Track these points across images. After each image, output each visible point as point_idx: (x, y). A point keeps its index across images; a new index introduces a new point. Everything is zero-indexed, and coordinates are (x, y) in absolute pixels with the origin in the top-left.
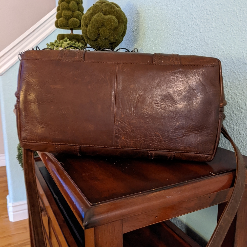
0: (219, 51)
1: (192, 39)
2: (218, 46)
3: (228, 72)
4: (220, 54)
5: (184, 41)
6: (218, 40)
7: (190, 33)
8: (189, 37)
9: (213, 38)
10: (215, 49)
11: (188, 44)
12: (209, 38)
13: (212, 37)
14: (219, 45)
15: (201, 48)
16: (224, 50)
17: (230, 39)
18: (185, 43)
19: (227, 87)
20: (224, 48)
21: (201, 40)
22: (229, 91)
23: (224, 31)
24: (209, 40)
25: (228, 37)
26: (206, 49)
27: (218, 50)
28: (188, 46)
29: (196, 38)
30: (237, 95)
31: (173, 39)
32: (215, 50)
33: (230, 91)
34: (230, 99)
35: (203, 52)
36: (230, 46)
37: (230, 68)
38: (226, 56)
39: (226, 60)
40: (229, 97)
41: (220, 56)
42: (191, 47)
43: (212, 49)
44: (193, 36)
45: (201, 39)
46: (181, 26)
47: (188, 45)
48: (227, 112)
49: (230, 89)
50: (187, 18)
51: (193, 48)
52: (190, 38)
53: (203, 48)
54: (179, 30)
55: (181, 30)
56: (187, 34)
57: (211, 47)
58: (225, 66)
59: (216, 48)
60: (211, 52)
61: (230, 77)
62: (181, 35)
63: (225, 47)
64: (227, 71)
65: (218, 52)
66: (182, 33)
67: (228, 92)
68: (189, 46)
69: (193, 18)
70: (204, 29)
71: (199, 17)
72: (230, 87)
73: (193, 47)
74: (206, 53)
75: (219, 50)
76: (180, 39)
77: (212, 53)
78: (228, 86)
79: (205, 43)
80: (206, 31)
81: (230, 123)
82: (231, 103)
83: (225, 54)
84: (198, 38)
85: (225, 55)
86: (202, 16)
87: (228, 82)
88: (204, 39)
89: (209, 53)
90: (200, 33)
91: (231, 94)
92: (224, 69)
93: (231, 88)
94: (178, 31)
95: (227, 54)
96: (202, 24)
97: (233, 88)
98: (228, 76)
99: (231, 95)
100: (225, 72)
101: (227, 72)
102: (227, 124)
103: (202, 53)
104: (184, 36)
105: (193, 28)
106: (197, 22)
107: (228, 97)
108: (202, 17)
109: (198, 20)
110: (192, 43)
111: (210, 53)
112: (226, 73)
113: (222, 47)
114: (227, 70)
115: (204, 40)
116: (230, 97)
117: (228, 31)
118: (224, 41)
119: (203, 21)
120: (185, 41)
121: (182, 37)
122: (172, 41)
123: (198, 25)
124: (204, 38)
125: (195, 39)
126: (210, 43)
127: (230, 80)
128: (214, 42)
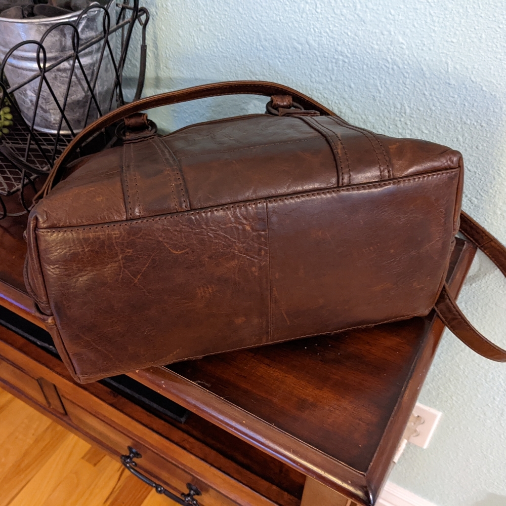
0: (391, 45)
2: (391, 34)
3: (408, 88)
4: (395, 51)
6: (392, 22)
9: (378, 12)
10: (382, 37)
12: (367, 10)
13: (375, 9)
14: (393, 33)
15: (345, 23)
16: (404, 47)
17: (422, 29)
19: (404, 115)
20: (403, 42)
21: (344, 6)
22: (407, 123)
23: (408, 6)
24: (369, 15)
25: (417, 23)
26: (359, 30)
27: (389, 43)
28: (307, 9)
30: (422, 132)
32: (383, 40)
35: (349, 34)
36: (420, 42)
37: (414, 84)
38: (408, 60)
39: (406, 67)
40: (407, 132)
41: (392, 55)
42: (317, 12)
43: (374, 34)
45: (346, 5)
47: (308, 6)
49: (410, 120)
51: (322, 18)
53: (351, 27)
57: (371, 30)
58: (403, 77)
59: (385, 37)
60: (371, 40)
61: (412, 100)
63: (407, 40)
64: (405, 87)
65: (389, 46)
67: (403, 123)
68: (309, 10)
72: (411, 117)
73: (321, 14)
74: (357, 38)
75: (391, 41)
77: (372, 43)
78: (407, 114)
79: (356, 16)
83: (405, 54)
85: (406, 56)
87: (407, 107)
88: (355, 7)
89: (367, 41)
91: (410, 128)
92: (401, 82)
93: (412, 119)
95: (410, 56)
97: (415, 119)
98: (407, 96)
99: (411, 131)
100: (401, 87)
101: (406, 89)
103: (348, 35)
107: (404, 132)
110: (321, 5)
112: (404, 89)
113: (401, 40)
114: (408, 86)
115: (355, 10)
116: (408, 133)
117: (418, 11)
118: (407, 28)
124: (353, 6)
126: (371, 21)
127: (410, 104)
128: (381, 23)
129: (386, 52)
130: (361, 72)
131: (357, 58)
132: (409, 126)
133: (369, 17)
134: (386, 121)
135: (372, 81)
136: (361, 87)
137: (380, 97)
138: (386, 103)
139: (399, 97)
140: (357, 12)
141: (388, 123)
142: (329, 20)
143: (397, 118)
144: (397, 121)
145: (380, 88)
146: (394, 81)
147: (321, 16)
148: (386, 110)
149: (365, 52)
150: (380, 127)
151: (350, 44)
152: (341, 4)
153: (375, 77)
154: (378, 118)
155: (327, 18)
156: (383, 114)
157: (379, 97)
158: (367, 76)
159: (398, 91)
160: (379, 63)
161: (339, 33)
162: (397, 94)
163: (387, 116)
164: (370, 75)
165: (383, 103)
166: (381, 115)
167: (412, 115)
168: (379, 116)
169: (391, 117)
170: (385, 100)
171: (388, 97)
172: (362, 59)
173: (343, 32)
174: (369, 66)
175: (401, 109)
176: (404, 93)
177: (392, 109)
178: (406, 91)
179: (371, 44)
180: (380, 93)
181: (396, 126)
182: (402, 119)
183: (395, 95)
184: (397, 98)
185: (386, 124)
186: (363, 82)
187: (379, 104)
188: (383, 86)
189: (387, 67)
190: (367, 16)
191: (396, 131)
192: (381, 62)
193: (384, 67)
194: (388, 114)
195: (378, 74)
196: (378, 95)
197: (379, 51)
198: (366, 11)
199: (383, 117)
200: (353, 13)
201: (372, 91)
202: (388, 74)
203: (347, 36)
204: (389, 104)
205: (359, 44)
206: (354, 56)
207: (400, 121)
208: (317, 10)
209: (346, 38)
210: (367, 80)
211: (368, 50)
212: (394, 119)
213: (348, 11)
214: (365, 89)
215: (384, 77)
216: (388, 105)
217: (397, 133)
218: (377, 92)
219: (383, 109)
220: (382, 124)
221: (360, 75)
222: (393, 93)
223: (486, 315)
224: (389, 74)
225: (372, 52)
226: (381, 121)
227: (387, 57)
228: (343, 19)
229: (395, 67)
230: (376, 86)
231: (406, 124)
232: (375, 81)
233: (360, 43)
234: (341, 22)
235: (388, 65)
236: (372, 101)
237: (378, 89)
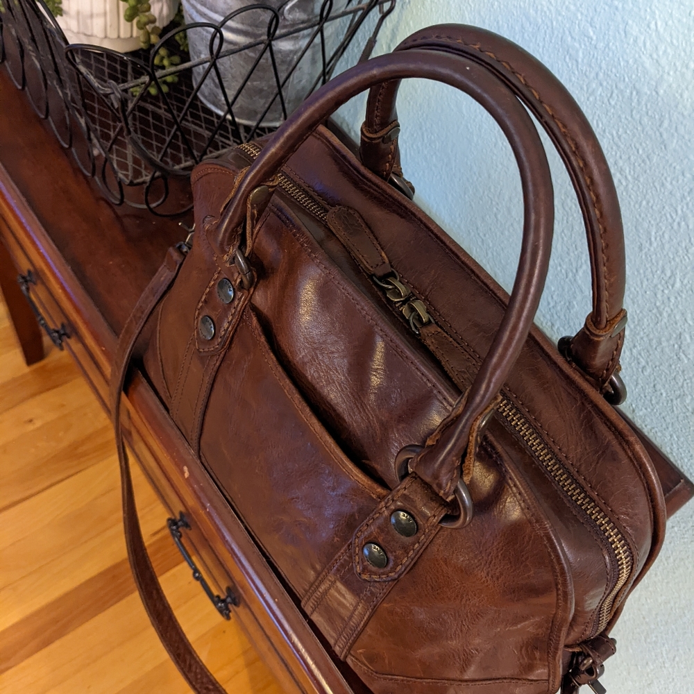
1: (622, 86)
3: (689, 259)
5: (590, 66)
7: (621, 59)
8: (614, 70)
10: (681, 177)
11: (601, 85)
12: (676, 134)
13: (687, 137)
15: (640, 135)
18: (593, 75)
19: (670, 287)
21: (647, 113)
22: (671, 299)
24: (675, 141)
26: (654, 153)
27: (688, 190)
28: (599, 93)
29: (634, 93)
30: (685, 319)
31: (554, 23)
32: (680, 181)
33: (673, 300)
34: (665, 314)
35: (641, 152)
40: (666, 309)
41: (685, 207)
42: (610, 104)
43: (672, 169)
44: (627, 79)
45: (650, 113)
46: (598, 10)
47: (600, 89)
48: (643, 330)
49: (676, 298)
50: (631, 5)
51: (613, 114)
52: (613, 75)
53: (646, 144)
54: (585, 12)
55: (592, 19)
56: (611, 54)
57: (670, 162)
58: (687, 241)
60: (665, 174)
61: (688, 276)
62: (588, 38)
64: (686, 255)
65: (686, 194)
66: (592, 33)
67: (665, 296)
68: (601, 94)
69: (653, 26)
70: (674, 95)
71: (672, 42)
73: (614, 107)
74: (648, 163)
76: (577, 45)
77: (666, 179)
78: (675, 288)
79: (658, 134)
80: (676, 107)
81: (640, 354)
82: (663, 322)
84: (643, 103)
86: (685, 51)
88: (662, 122)
89: (659, 172)
90: (654, 93)
91: (672, 307)
92: (684, 246)
93: (679, 298)
94: (582, 14)
96: (671, 73)
97: (684, 300)
98: (683, 267)
99: (672, 311)
100: (681, 252)
101: (686, 257)
102: (631, 350)
103: (638, 152)
104: (596, 48)
105: (637, 56)
106: (661, 53)
107: (662, 307)
108: (683, 54)
109: (666, 47)
110: (618, 97)
111: (663, 175)
112: (684, 257)
114: (689, 255)
116: (667, 311)
119: (679, 69)
120: (593, 65)
121: (588, 44)
122: (549, 24)
123: (657, 61)
124: (660, 119)
125: (631, 93)
126: (675, 150)
127: (684, 279)
128: (687, 160)
129: (679, 199)
130: (637, 206)
131: (639, 187)
132: (671, 304)
133: (674, 145)
134: (645, 283)
135: (646, 225)
136: (629, 224)
137: (649, 250)
138: (654, 261)
139: (673, 263)
140: (661, 130)
141: (647, 286)
142: (621, 121)
143: (659, 286)
144: (658, 289)
145: (653, 239)
146: (675, 240)
147: (612, 110)
148: (650, 270)
149: (652, 185)
150: (635, 285)
151: (636, 164)
152: (644, 109)
153: (652, 222)
154: (636, 273)
155: (619, 117)
156: (644, 272)
157: (647, 249)
158: (643, 215)
159: (675, 255)
160: (664, 207)
161: (628, 145)
162: (672, 257)
163: (649, 277)
164: (647, 216)
165: (649, 258)
166: (641, 271)
167: (681, 294)
168: (638, 271)
169: (653, 280)
170: (654, 257)
171: (658, 255)
172: (645, 191)
173: (633, 145)
174: (650, 205)
175: (670, 278)
176: (681, 261)
177: (658, 272)
178: (685, 260)
179: (663, 178)
180: (651, 244)
181: (656, 295)
182: (666, 292)
183: (670, 257)
184: (670, 262)
185: (644, 286)
186: (635, 219)
187: (644, 257)
188: (658, 239)
189: (672, 217)
190: (672, 142)
191: (653, 300)
192: (667, 208)
193: (668, 216)
194: (651, 275)
195: (658, 220)
196: (648, 245)
197: (671, 193)
198: (673, 135)
199: (643, 276)
200: (655, 129)
201: (641, 236)
202: (670, 227)
203: (636, 153)
204: (657, 264)
205: (648, 171)
206: (636, 182)
207: (663, 291)
208: (611, 100)
209: (633, 154)
210: (640, 220)
211: (656, 184)
212: (656, 286)
213: (650, 123)
214: (634, 230)
215: (664, 228)
216: (655, 264)
217: (653, 304)
218: (647, 242)
219: (647, 266)
220: (639, 283)
221: (633, 209)
222: (668, 254)
223: (676, 571)
224: (672, 228)
225: (660, 190)
226: (638, 279)
227: (677, 206)
228: (639, 129)
229: (683, 223)
230: (649, 233)
231: (669, 298)
232: (650, 226)
233: (650, 171)
234: (635, 131)
235: (674, 217)
236: (637, 249)
237: (650, 239)
